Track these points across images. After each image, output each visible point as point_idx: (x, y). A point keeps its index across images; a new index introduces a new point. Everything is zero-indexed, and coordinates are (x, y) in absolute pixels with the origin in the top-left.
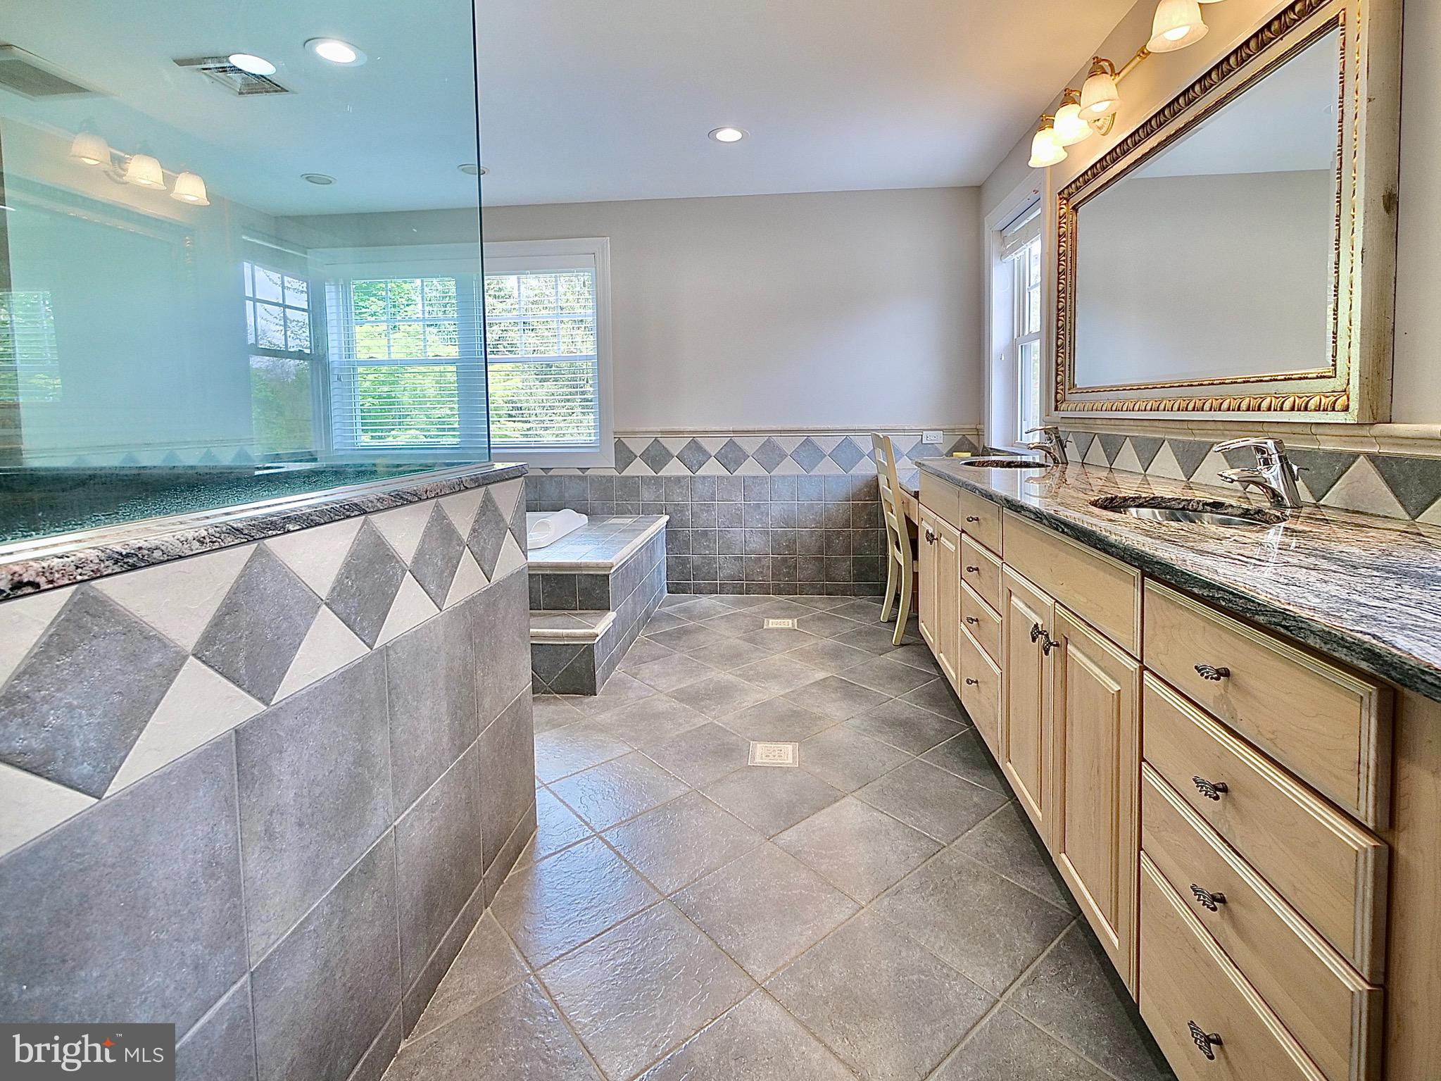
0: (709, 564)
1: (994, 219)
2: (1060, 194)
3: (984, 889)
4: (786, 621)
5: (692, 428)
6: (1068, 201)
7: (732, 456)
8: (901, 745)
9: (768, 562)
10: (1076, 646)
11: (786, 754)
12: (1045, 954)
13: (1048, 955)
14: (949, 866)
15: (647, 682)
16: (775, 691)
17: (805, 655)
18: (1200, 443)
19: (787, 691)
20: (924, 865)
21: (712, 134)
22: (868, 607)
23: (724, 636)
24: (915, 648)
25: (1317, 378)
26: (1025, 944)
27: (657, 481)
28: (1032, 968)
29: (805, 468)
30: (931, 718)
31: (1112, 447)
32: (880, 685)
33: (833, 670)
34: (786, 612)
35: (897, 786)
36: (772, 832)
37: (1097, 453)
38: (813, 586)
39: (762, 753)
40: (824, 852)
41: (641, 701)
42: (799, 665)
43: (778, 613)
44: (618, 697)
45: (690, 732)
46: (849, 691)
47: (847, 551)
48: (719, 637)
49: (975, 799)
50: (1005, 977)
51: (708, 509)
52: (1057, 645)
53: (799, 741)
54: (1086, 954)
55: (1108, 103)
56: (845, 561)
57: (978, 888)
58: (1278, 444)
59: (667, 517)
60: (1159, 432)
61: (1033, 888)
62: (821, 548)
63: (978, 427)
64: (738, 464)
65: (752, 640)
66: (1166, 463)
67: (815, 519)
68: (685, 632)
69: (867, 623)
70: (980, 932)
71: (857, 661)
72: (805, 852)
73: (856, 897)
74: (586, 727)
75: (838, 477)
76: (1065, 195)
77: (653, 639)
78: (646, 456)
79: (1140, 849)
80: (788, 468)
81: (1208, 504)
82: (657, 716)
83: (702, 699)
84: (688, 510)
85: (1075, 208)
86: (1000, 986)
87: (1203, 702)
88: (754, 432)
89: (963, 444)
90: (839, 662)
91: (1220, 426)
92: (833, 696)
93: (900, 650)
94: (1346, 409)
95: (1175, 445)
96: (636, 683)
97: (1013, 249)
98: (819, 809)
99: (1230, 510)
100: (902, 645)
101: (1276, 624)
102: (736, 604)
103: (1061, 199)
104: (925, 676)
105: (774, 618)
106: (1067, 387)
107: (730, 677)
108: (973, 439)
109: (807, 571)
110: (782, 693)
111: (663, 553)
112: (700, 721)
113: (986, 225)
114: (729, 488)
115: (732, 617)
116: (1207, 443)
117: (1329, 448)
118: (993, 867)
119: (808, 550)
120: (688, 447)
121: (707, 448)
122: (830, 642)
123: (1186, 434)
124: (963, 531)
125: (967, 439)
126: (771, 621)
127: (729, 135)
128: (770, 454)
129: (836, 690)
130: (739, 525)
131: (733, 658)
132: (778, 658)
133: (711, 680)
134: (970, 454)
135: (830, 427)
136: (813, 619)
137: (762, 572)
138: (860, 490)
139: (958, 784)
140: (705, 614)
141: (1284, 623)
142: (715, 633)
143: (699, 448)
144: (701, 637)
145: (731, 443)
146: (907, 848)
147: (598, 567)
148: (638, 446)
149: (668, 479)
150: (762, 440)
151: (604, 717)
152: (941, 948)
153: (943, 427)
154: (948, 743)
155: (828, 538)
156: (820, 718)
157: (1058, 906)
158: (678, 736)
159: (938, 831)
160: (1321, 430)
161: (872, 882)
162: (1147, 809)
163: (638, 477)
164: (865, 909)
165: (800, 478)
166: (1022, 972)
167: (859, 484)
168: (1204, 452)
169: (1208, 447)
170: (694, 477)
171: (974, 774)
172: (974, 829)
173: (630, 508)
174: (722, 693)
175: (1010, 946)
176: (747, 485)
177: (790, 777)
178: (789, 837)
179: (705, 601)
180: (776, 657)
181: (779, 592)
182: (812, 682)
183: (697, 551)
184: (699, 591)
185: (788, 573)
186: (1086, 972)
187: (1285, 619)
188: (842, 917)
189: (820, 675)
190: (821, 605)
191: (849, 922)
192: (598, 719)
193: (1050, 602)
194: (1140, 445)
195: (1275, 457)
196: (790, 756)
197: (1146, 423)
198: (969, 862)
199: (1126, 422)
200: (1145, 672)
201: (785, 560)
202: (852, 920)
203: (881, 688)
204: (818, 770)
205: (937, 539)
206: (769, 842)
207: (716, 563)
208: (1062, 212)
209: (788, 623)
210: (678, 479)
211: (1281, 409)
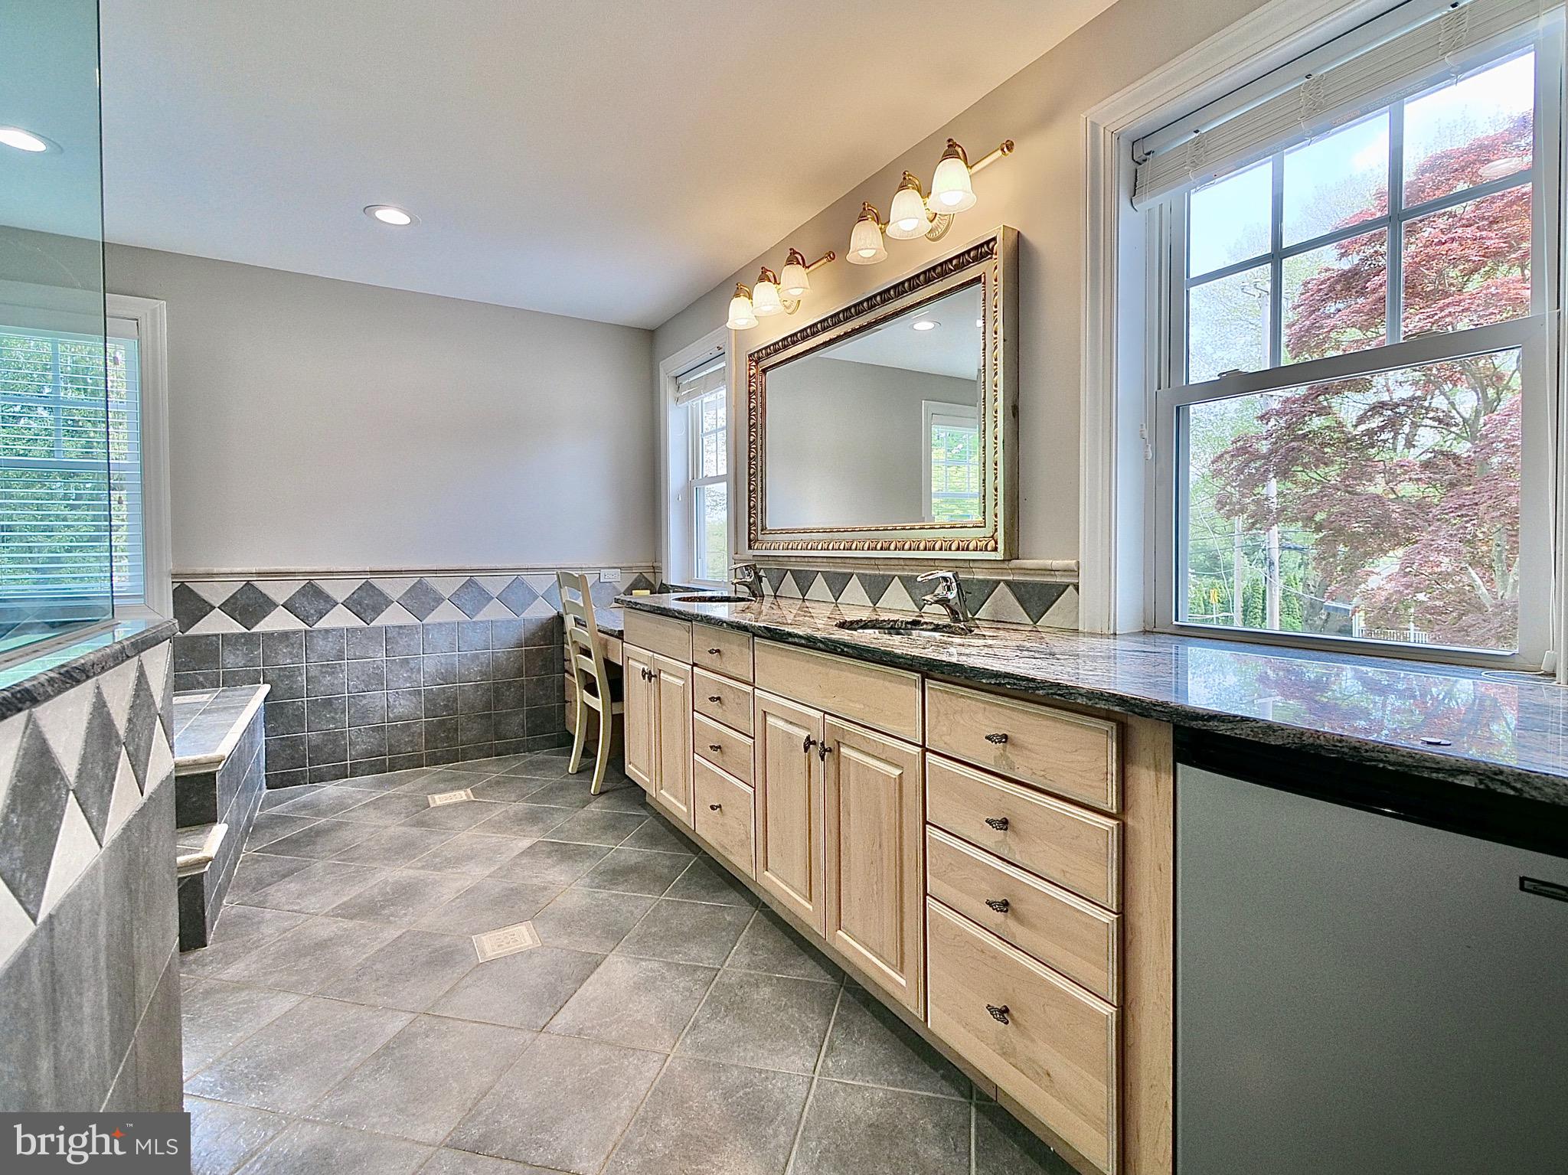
0: (335, 740)
1: (671, 365)
2: (750, 356)
3: (766, 991)
4: (457, 793)
5: (308, 569)
6: (757, 364)
7: (369, 602)
8: (641, 890)
9: (420, 727)
10: (849, 746)
11: (522, 936)
12: (832, 1023)
13: (834, 1024)
14: (731, 985)
15: (287, 907)
16: (476, 873)
17: (497, 826)
18: (883, 576)
19: (492, 869)
20: (708, 994)
21: (368, 209)
22: (547, 761)
23: (379, 827)
24: (616, 794)
25: (973, 527)
26: (814, 1023)
27: (250, 640)
28: (827, 1039)
29: (468, 612)
30: (659, 856)
31: (804, 581)
32: (596, 838)
33: (539, 834)
34: (453, 783)
35: (653, 930)
36: (542, 1023)
37: (789, 585)
38: (480, 749)
39: (490, 945)
40: (608, 1020)
41: (289, 935)
42: (495, 838)
43: (442, 786)
44: (246, 938)
45: (382, 950)
46: (565, 853)
47: (520, 703)
48: (372, 830)
49: (728, 918)
50: (811, 1056)
51: (333, 671)
52: (830, 751)
53: (532, 919)
54: (860, 1010)
55: (802, 290)
56: (518, 714)
57: (762, 993)
58: (956, 575)
59: (267, 687)
60: (849, 568)
61: (803, 976)
62: (489, 702)
63: (655, 564)
64: (377, 611)
65: (420, 824)
66: (855, 592)
67: (480, 671)
68: (317, 834)
69: (555, 779)
70: (778, 1030)
71: (559, 820)
72: (589, 1028)
73: (659, 1047)
74: (207, 993)
75: (509, 621)
76: (756, 358)
77: (270, 852)
78: (231, 607)
79: (925, 894)
80: (445, 614)
81: (907, 623)
82: (322, 945)
83: (383, 907)
84: (302, 675)
85: (764, 371)
86: (810, 1065)
87: (984, 763)
88: (400, 572)
89: (641, 581)
90: (541, 825)
91: (902, 562)
92: (550, 861)
93: (602, 798)
94: (995, 549)
95: (862, 578)
96: (268, 914)
97: (689, 396)
98: (583, 980)
99: (925, 626)
100: (601, 793)
101: (1052, 694)
102: (380, 785)
103: (750, 360)
104: (636, 818)
105: (440, 793)
106: (759, 528)
107: (411, 872)
108: (650, 577)
109: (470, 732)
110: (487, 873)
111: (261, 737)
112: (391, 934)
113: (661, 369)
114: (365, 642)
115: (380, 803)
116: (889, 576)
117: (981, 577)
118: (765, 971)
119: (473, 707)
120: (302, 592)
121: (331, 593)
122: (521, 806)
123: (873, 569)
124: (694, 665)
125: (644, 577)
126: (436, 797)
127: (392, 216)
128: (421, 600)
129: (549, 855)
130: (380, 687)
131: (404, 850)
132: (466, 836)
133: (386, 882)
134: (649, 591)
135: (499, 566)
136: (490, 785)
137: (412, 741)
138: (534, 634)
139: (708, 910)
140: (339, 805)
141: (1059, 692)
142: (366, 826)
143: (319, 593)
144: (346, 835)
145: (368, 587)
146: (688, 984)
147: (197, 764)
148: (216, 593)
149: (269, 636)
150: (410, 582)
151: (235, 971)
152: (752, 1058)
153: (620, 565)
154: (684, 875)
155: (497, 691)
156: (545, 888)
157: (826, 982)
158: (367, 959)
159: (709, 958)
160: (977, 565)
161: (668, 1028)
162: (934, 860)
163: (217, 635)
164: (672, 1055)
165: (460, 625)
166: (821, 1046)
167: (532, 627)
168: (887, 584)
169: (890, 579)
170: (311, 631)
171: (718, 897)
172: (738, 944)
173: (201, 679)
174: (406, 894)
175: (805, 1030)
176: (390, 636)
177: (537, 960)
178: (563, 1020)
179: (330, 790)
180: (463, 835)
181: (434, 761)
182: (517, 853)
183: (313, 727)
184: (319, 778)
185: (447, 737)
186: (865, 1023)
187: (1059, 689)
188: (651, 1074)
189: (526, 843)
190: (492, 769)
191: (661, 1074)
192: (224, 977)
193: (819, 715)
194: (829, 578)
195: (954, 584)
196: (528, 938)
197: (839, 561)
198: (746, 975)
199: (819, 560)
200: (927, 753)
201: (442, 723)
202: (664, 1070)
203: (598, 841)
204: (566, 941)
205: (655, 676)
206: (542, 1035)
207: (345, 739)
208: (752, 372)
209: (461, 795)
210: (285, 636)
211: (950, 549)
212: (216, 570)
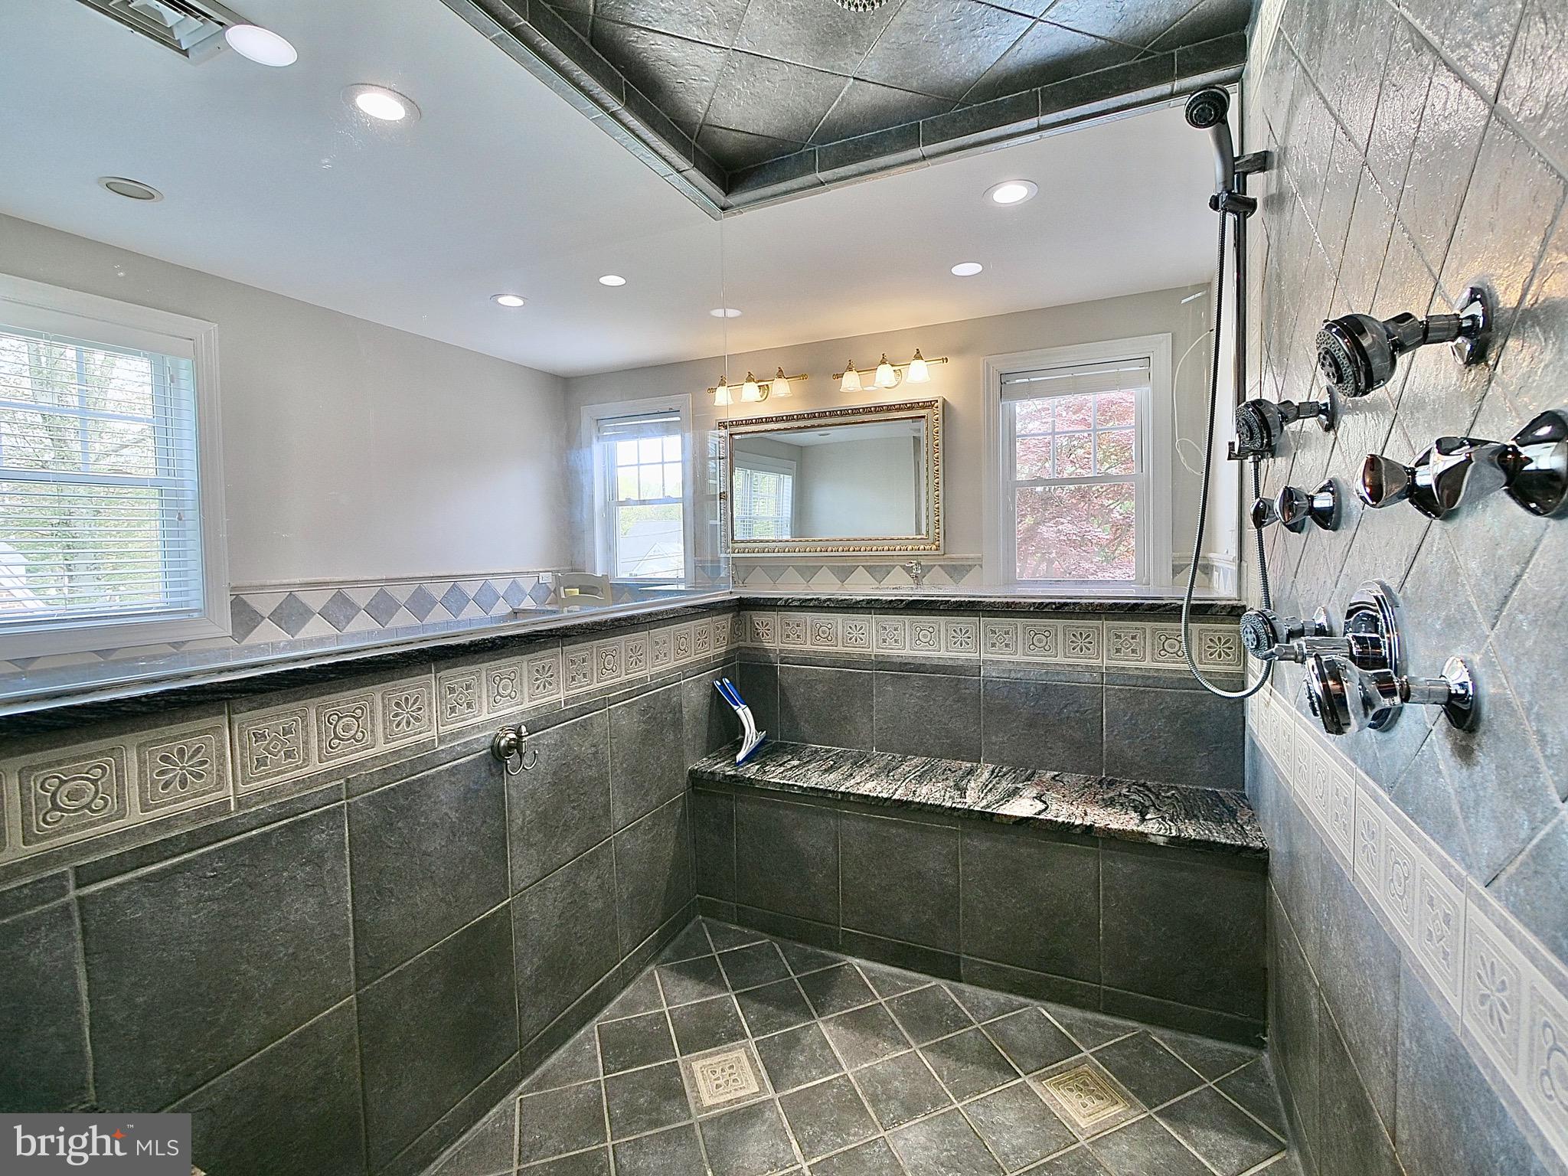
1: (587, 414)
2: (720, 423)
5: (339, 578)
7: (384, 606)
64: (390, 615)
76: (725, 425)
78: (277, 616)
80: (438, 615)
88: (406, 579)
94: (938, 550)
120: (333, 600)
121: (355, 600)
128: (422, 602)
143: (346, 601)
145: (383, 593)
148: (265, 604)
150: (413, 588)
153: (553, 569)
160: (923, 558)
163: (267, 644)
165: (449, 624)
212: (268, 582)
